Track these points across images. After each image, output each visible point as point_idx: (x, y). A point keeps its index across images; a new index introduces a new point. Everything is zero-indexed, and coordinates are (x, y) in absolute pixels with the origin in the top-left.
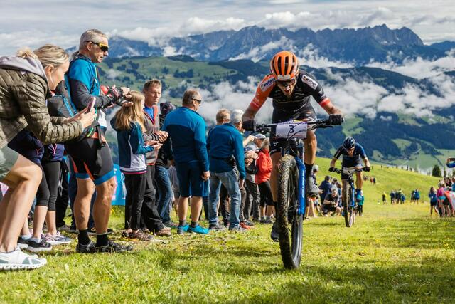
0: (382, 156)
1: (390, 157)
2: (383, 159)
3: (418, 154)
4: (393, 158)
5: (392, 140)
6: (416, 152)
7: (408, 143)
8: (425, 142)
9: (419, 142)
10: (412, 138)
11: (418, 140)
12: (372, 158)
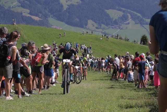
0: (96, 25)
1: (103, 26)
2: (97, 28)
3: (129, 23)
4: (106, 27)
5: (106, 10)
6: (127, 22)
7: (121, 14)
8: (135, 13)
9: (129, 13)
10: (124, 9)
11: (129, 10)
12: (87, 27)
